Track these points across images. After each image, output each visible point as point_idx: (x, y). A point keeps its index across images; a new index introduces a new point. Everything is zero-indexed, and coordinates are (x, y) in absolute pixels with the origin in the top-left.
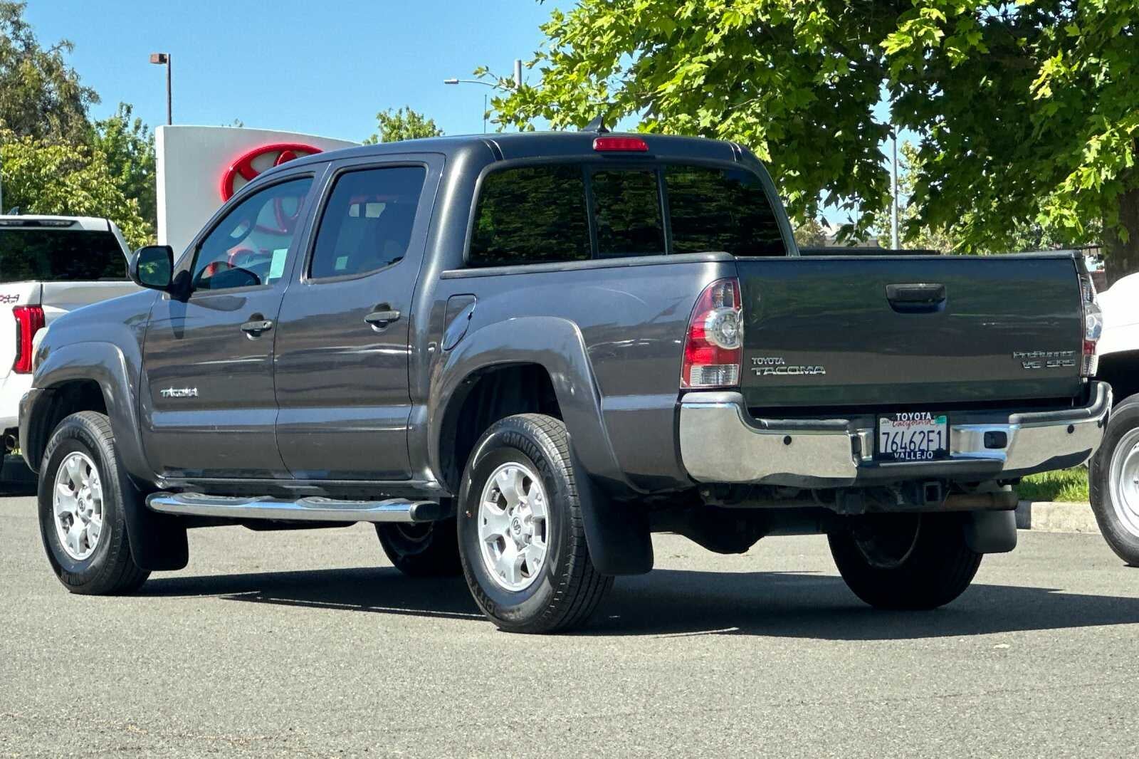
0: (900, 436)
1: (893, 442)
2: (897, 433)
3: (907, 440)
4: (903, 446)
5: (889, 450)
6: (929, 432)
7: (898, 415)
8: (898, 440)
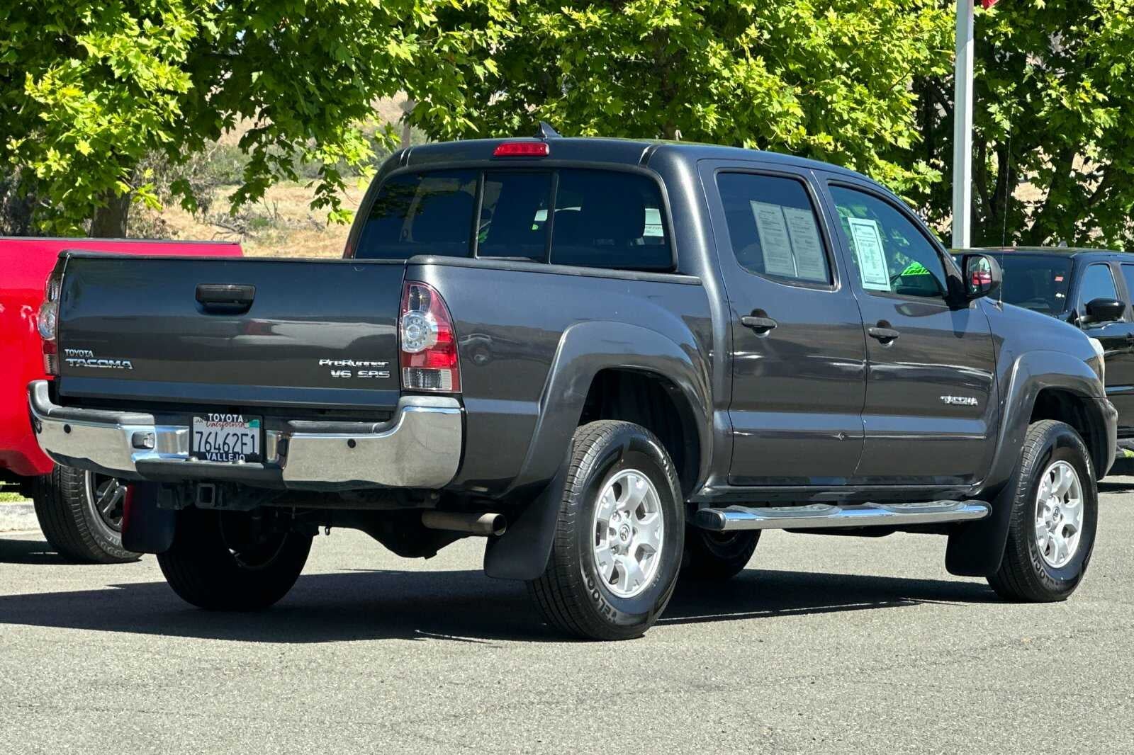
0: (213, 436)
1: (207, 442)
2: (210, 433)
3: (220, 441)
4: (217, 447)
5: (203, 450)
6: (242, 435)
7: (211, 415)
8: (211, 440)
